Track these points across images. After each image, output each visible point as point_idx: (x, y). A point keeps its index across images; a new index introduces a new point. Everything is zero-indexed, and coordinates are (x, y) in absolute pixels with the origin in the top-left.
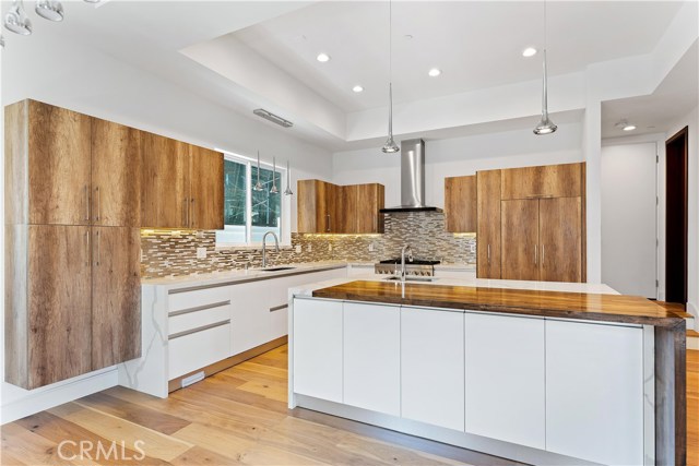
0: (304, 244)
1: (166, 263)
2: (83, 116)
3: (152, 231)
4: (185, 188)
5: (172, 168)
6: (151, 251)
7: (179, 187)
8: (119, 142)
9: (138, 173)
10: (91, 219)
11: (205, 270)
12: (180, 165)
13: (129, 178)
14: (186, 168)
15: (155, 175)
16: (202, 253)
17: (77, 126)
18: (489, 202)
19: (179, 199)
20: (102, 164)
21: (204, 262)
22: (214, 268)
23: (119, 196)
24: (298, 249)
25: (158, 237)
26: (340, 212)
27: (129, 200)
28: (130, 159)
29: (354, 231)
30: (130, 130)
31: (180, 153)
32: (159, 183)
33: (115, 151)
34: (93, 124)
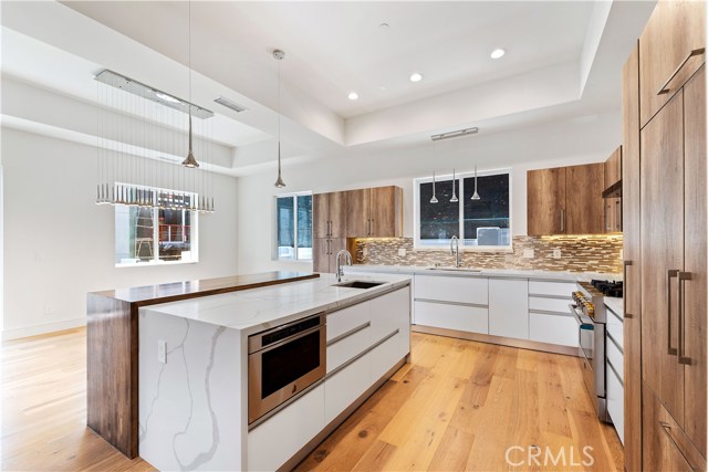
2: (326, 194)
4: (369, 214)
5: (361, 205)
6: (371, 249)
7: (364, 215)
8: (338, 200)
9: (345, 212)
10: (329, 235)
11: (405, 264)
12: (365, 202)
13: (342, 214)
14: (369, 203)
15: (352, 211)
16: (402, 252)
17: (325, 199)
19: (364, 221)
20: (332, 212)
21: (405, 258)
22: (412, 263)
23: (338, 224)
25: (375, 242)
27: (342, 226)
28: (342, 206)
30: (342, 192)
31: (365, 196)
32: (355, 215)
33: (337, 204)
34: (329, 195)
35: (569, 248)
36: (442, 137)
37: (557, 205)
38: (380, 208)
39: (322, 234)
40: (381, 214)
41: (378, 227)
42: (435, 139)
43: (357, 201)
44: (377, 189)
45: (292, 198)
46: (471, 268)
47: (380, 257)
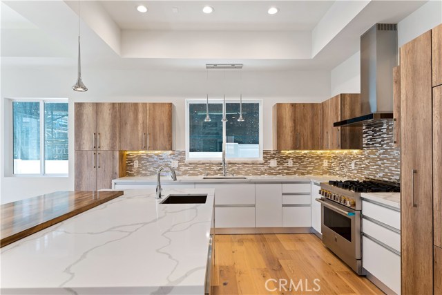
0: (282, 160)
2: (93, 103)
3: (143, 152)
4: (144, 128)
5: (136, 118)
6: (143, 162)
7: (140, 128)
8: (108, 111)
9: (117, 124)
10: (96, 147)
12: (140, 116)
13: (113, 127)
14: (145, 117)
15: (126, 124)
16: (175, 164)
17: (91, 109)
19: (140, 134)
20: (101, 123)
22: (185, 173)
23: (108, 136)
24: (273, 163)
25: (147, 155)
27: (113, 137)
28: (114, 118)
30: (113, 104)
31: (140, 109)
32: (128, 127)
33: (106, 115)
34: (97, 106)
35: (297, 159)
36: (215, 66)
38: (157, 123)
39: (87, 145)
40: (158, 128)
41: (155, 140)
42: (208, 67)
43: (131, 115)
44: (154, 104)
45: (37, 104)
46: (235, 176)
47: (152, 169)
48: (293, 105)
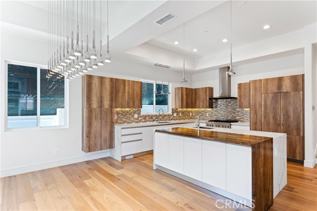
0: (178, 113)
1: (124, 119)
2: (99, 77)
3: (119, 109)
4: (128, 95)
5: (124, 89)
6: (119, 115)
7: (126, 95)
8: (108, 83)
9: (114, 92)
10: (101, 106)
11: (137, 122)
12: (127, 88)
13: (111, 93)
14: (129, 88)
15: (119, 92)
16: (136, 116)
17: (98, 80)
18: (255, 94)
19: (127, 99)
20: (104, 90)
21: (137, 119)
22: (140, 121)
23: (109, 99)
24: (175, 115)
25: (121, 111)
26: (194, 99)
27: (111, 100)
28: (112, 87)
29: (199, 107)
30: (112, 79)
31: (127, 84)
32: (120, 94)
33: (107, 85)
34: (102, 79)
35: (183, 113)
36: (160, 66)
37: (187, 100)
38: (135, 92)
39: (95, 105)
40: (135, 96)
41: (134, 102)
42: (156, 65)
43: (122, 86)
44: (134, 81)
45: (35, 69)
48: (186, 88)
